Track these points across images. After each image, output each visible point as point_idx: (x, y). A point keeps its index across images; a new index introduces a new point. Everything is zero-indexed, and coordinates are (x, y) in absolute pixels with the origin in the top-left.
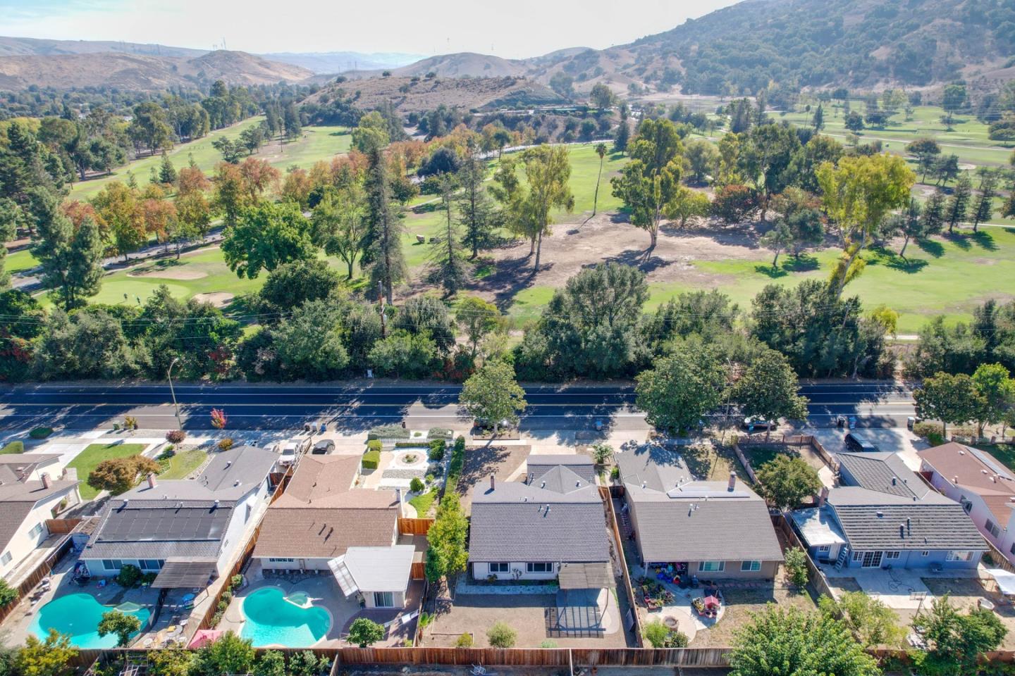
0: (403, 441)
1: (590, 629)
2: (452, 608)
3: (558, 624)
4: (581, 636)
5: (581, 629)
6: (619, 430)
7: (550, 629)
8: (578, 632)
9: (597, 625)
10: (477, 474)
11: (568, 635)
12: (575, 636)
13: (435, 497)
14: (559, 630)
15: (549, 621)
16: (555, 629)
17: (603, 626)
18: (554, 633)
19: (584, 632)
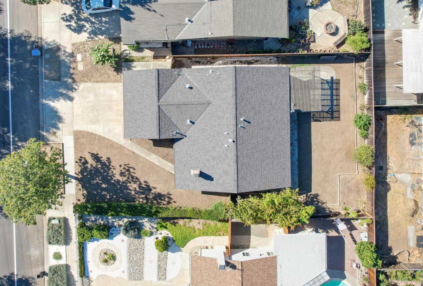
0: (75, 271)
1: (331, 89)
2: (313, 192)
3: (327, 112)
4: (338, 95)
5: (332, 95)
6: (37, 29)
7: (332, 118)
8: (334, 97)
9: (328, 82)
10: (133, 186)
11: (338, 105)
12: (338, 100)
13: (175, 224)
14: (332, 112)
15: (324, 119)
16: (332, 114)
17: (329, 78)
18: (335, 115)
19: (334, 93)
